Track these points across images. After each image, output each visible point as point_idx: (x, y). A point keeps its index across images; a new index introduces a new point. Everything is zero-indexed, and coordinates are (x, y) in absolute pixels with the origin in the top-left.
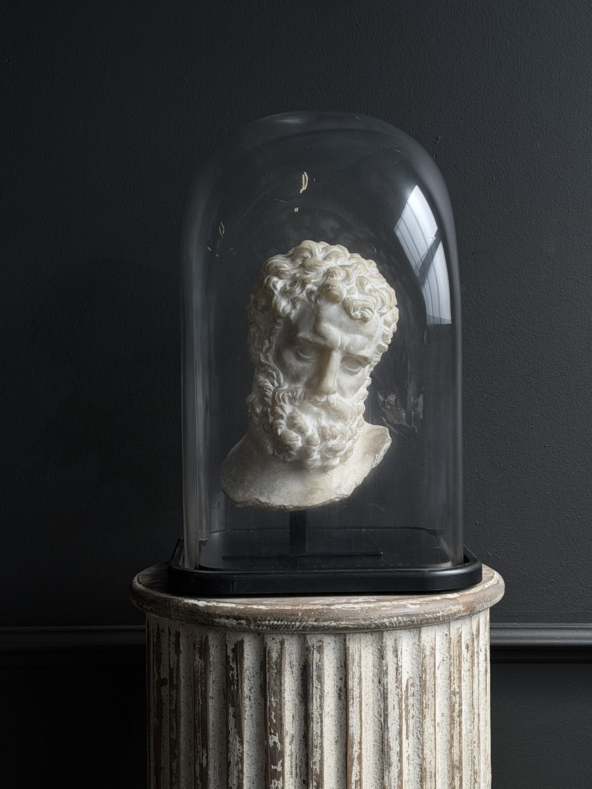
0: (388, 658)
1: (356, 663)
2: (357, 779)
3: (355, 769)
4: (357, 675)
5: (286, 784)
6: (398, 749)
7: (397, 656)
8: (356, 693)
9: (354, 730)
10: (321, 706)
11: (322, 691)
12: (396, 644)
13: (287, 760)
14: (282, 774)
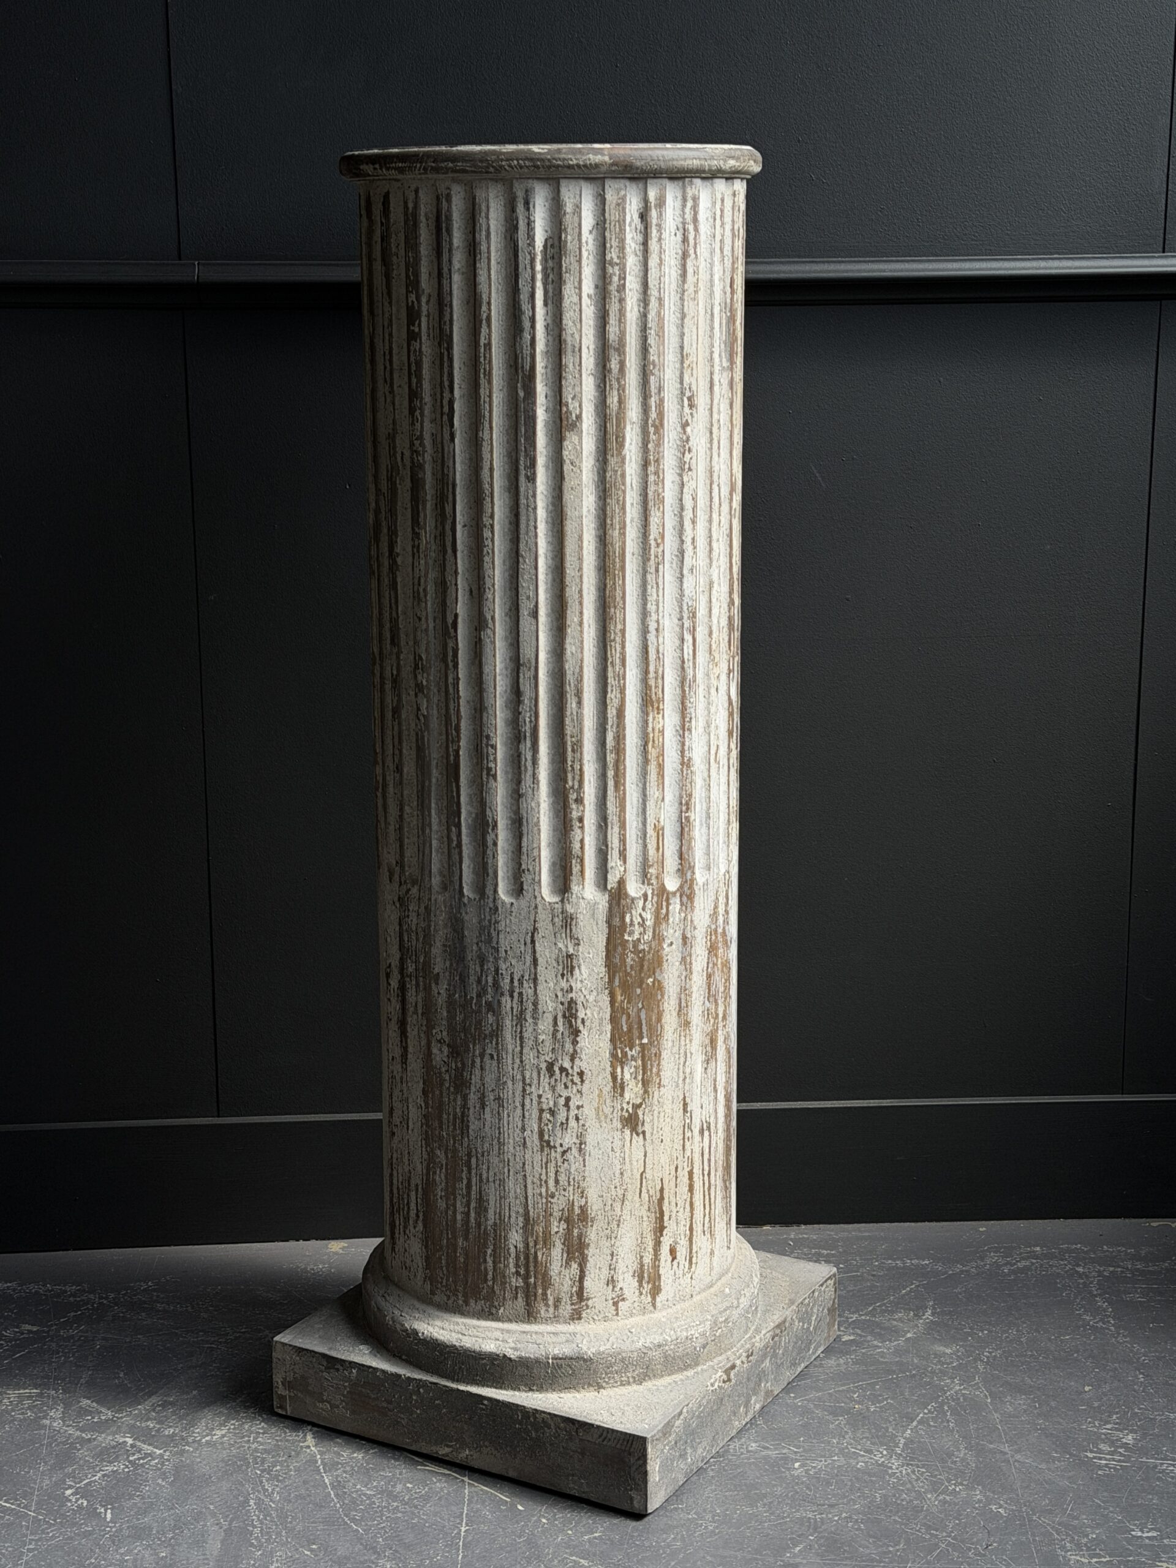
0: (518, 211)
1: (483, 214)
2: (486, 342)
3: (484, 330)
4: (484, 227)
5: (424, 346)
6: (531, 314)
7: (528, 209)
8: (484, 248)
9: (483, 287)
10: (450, 261)
11: (451, 243)
12: (527, 196)
13: (424, 320)
14: (419, 333)
